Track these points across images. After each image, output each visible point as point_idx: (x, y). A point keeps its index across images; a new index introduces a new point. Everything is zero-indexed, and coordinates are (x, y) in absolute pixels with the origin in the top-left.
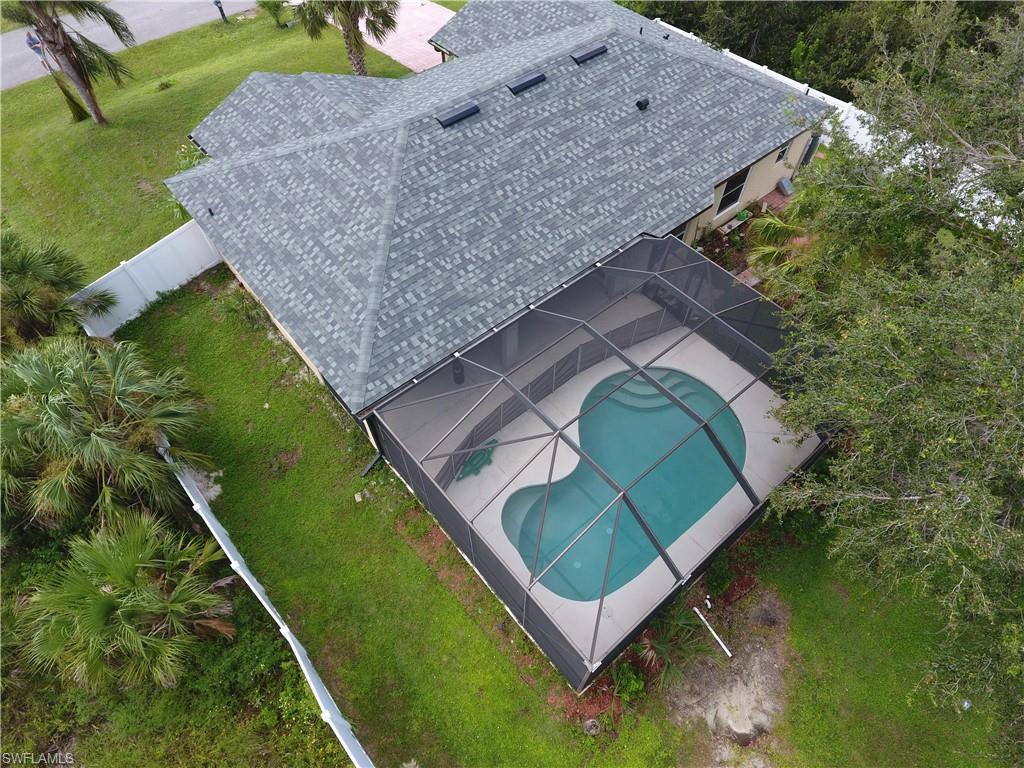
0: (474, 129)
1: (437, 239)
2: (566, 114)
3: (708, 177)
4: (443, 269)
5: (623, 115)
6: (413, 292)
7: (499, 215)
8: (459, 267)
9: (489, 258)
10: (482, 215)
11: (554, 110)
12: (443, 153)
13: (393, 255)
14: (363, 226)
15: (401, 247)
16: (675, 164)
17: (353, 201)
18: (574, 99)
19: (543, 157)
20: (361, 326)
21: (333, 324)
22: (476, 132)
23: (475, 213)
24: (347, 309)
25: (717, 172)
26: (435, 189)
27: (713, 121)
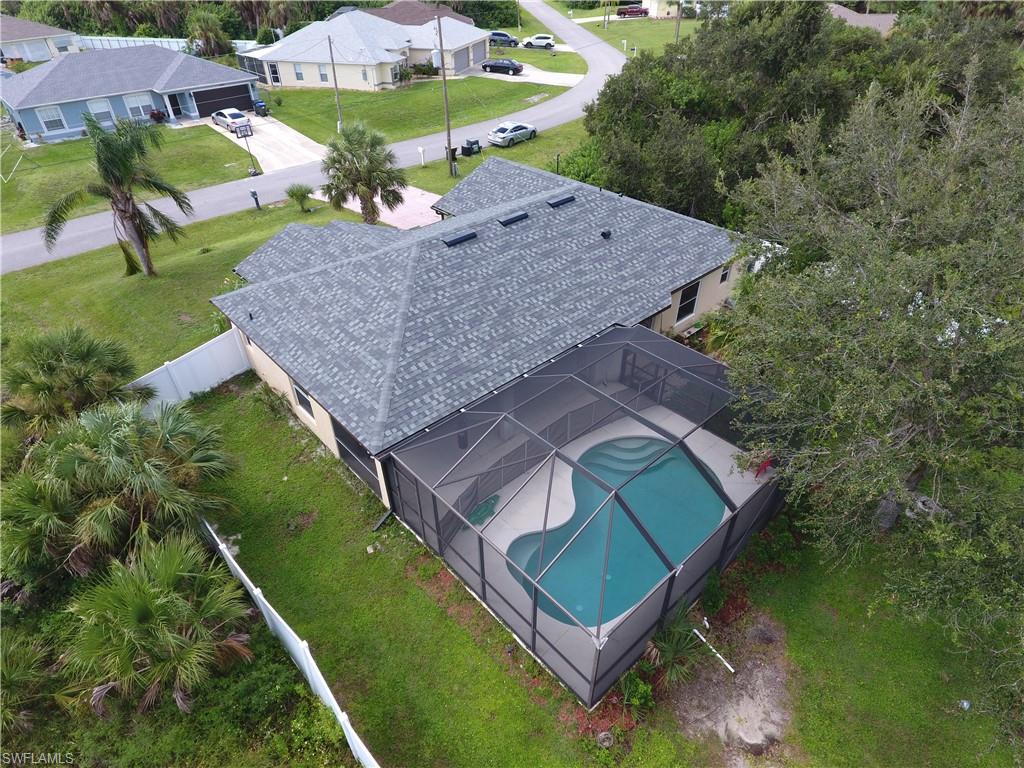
0: (473, 249)
1: (444, 324)
2: (546, 240)
3: (665, 286)
4: (450, 345)
5: (592, 241)
6: (425, 361)
7: (495, 308)
8: (463, 344)
9: (487, 338)
10: (481, 307)
11: (536, 237)
12: (448, 264)
13: (408, 334)
14: (382, 316)
15: (414, 329)
16: (637, 276)
17: (375, 298)
18: (551, 230)
19: (529, 269)
20: (380, 387)
21: (356, 388)
22: (474, 250)
23: (475, 306)
24: (368, 375)
25: (672, 282)
26: (442, 288)
27: (664, 248)
